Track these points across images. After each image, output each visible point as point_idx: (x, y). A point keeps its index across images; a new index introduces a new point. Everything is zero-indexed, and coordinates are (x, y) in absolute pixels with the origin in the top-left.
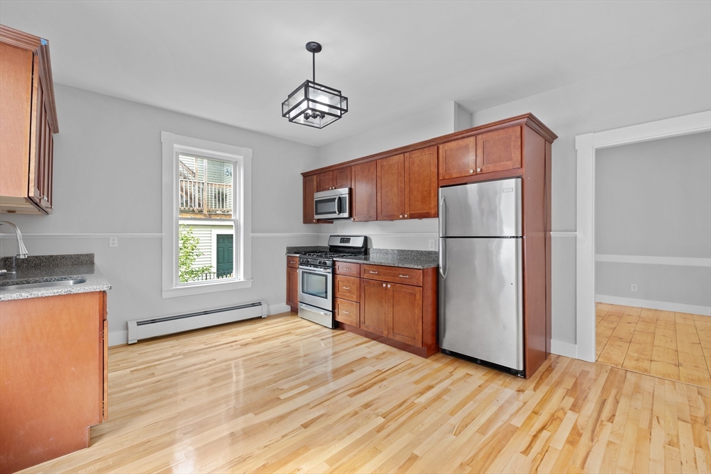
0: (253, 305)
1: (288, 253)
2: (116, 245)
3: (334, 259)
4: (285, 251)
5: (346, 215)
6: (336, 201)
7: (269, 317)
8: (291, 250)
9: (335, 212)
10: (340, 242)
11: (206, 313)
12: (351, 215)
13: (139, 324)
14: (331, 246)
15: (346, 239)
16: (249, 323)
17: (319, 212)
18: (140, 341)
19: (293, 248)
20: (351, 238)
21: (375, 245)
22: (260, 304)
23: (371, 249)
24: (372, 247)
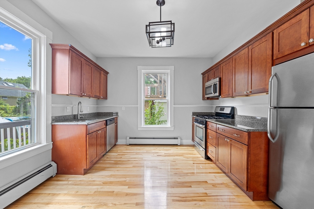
0: (175, 138)
1: (193, 115)
2: (124, 109)
3: (207, 120)
4: (192, 114)
5: (217, 94)
6: (212, 86)
7: (181, 145)
8: (194, 114)
9: (212, 93)
10: (220, 111)
11: (154, 138)
12: (220, 94)
13: (130, 138)
14: (216, 113)
15: (222, 109)
16: (171, 146)
17: (207, 93)
18: (130, 145)
19: (196, 113)
20: (225, 108)
21: (239, 112)
22: (177, 138)
23: (236, 115)
24: (237, 114)
